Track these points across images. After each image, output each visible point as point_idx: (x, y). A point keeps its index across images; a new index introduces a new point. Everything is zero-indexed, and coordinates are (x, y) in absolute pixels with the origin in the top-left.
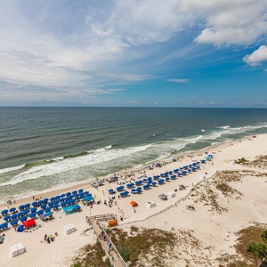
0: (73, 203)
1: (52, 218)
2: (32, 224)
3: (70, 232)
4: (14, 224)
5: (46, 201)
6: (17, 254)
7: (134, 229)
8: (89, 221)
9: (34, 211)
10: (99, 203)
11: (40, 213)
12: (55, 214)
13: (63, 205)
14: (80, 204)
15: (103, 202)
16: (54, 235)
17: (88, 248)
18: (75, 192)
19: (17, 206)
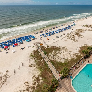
0: (29, 39)
1: (22, 43)
2: (17, 45)
3: (29, 47)
4: (12, 45)
5: (20, 38)
6: (14, 52)
7: (48, 46)
8: (34, 44)
9: (17, 41)
10: (37, 39)
11: (19, 42)
12: (23, 42)
13: (26, 39)
14: (31, 39)
15: (38, 39)
16: (24, 48)
17: (34, 51)
18: (29, 36)
19: (11, 40)
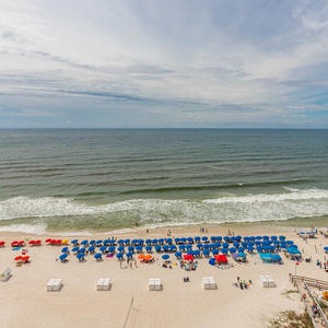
0: (272, 251)
1: (245, 261)
2: (223, 261)
4: (207, 254)
5: (239, 239)
6: (209, 287)
8: (293, 280)
9: (226, 246)
10: (308, 261)
11: (233, 251)
12: (249, 257)
13: (260, 250)
14: (281, 255)
15: (314, 261)
16: (247, 282)
17: (292, 315)
18: (274, 238)
19: (209, 236)
